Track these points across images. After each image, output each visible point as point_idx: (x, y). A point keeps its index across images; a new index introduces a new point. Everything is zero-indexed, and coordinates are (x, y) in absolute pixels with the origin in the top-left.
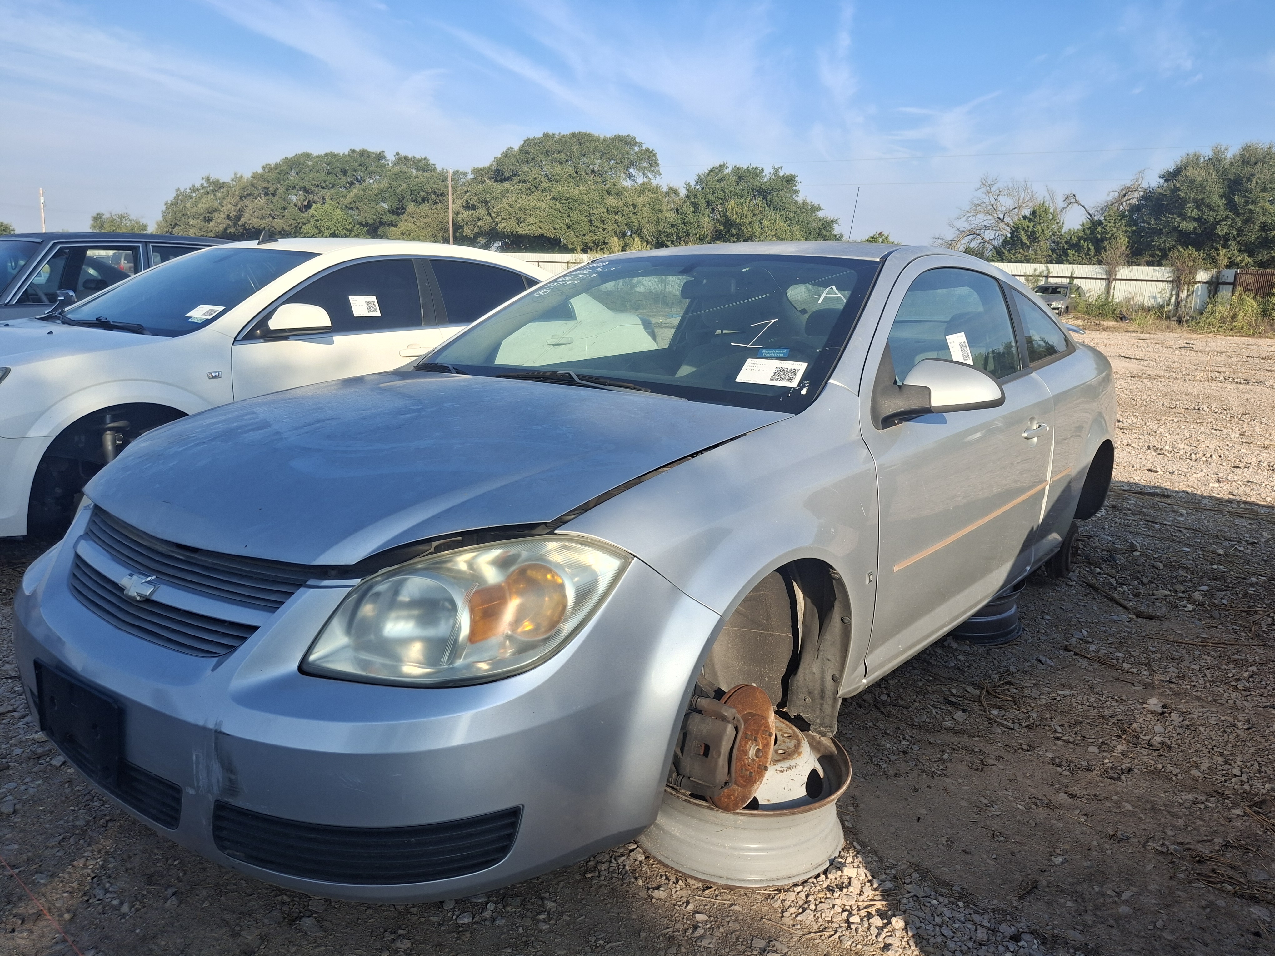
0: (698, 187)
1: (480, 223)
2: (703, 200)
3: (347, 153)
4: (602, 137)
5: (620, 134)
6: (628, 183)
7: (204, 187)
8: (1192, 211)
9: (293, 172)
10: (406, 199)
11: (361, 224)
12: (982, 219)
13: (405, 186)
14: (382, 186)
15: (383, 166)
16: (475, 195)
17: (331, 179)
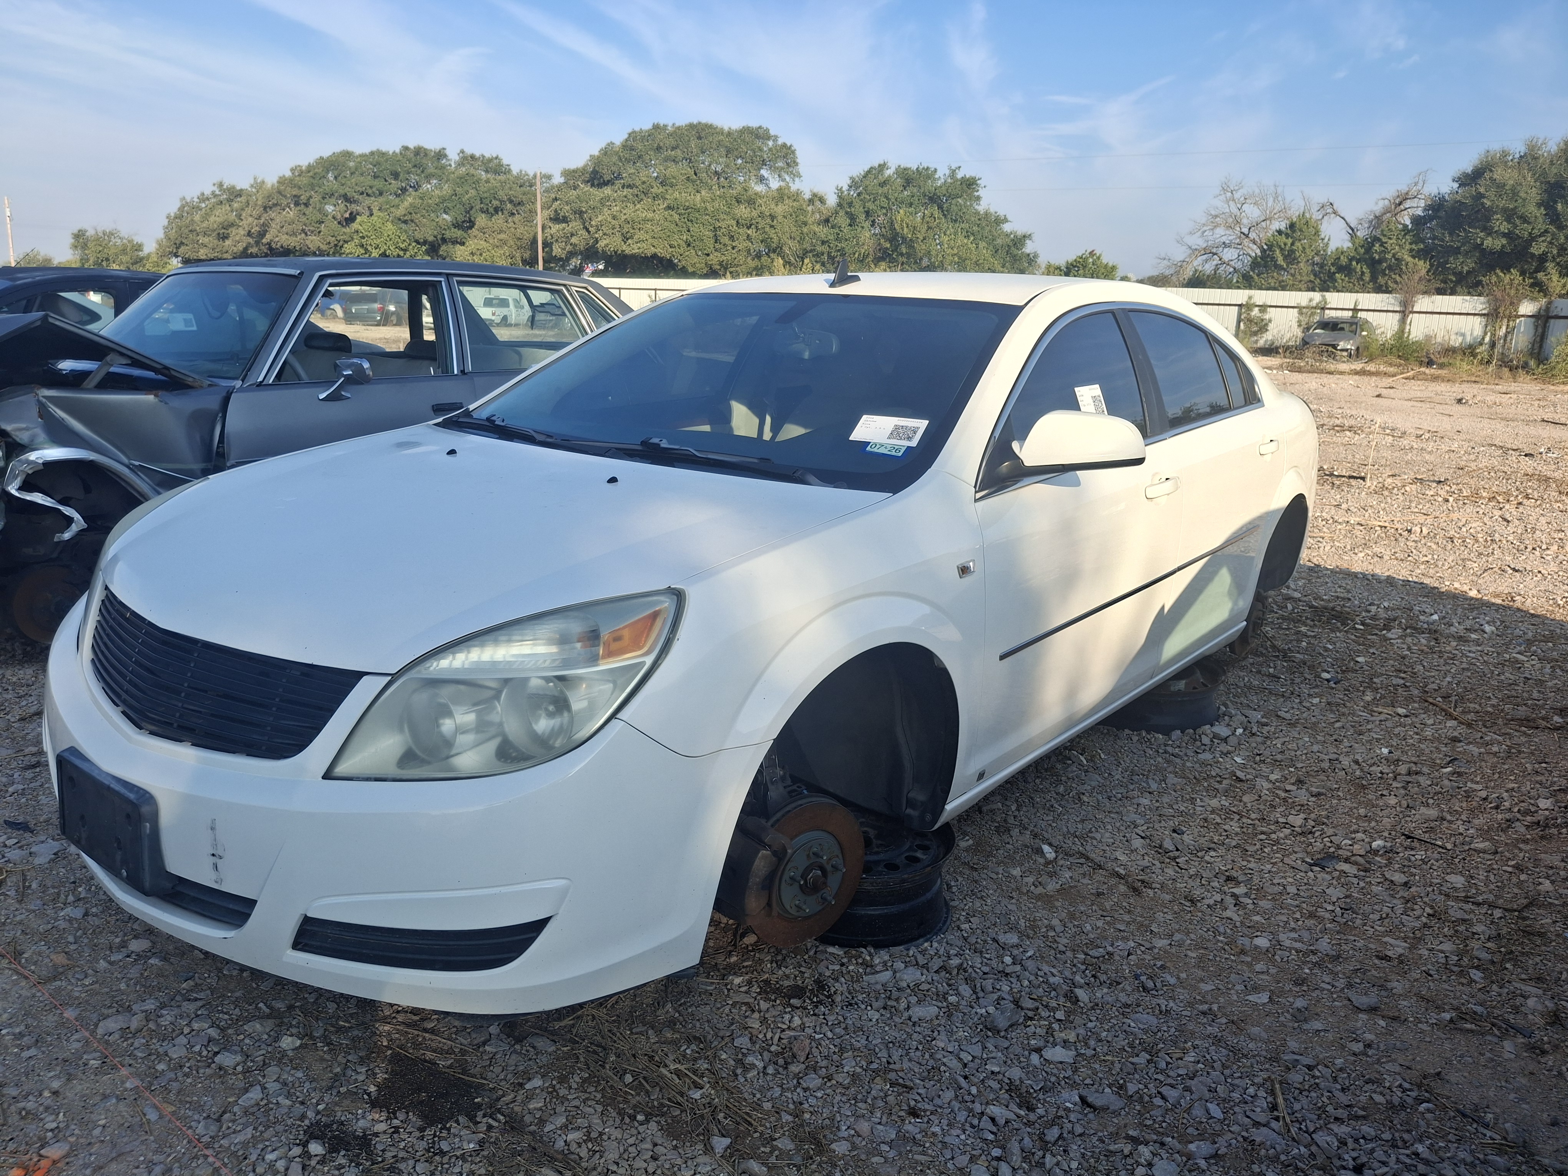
0: (852, 193)
1: (574, 240)
2: (861, 209)
3: (398, 151)
4: (726, 129)
5: (750, 125)
6: (759, 188)
7: (215, 196)
8: (1500, 224)
9: (330, 176)
10: (474, 210)
11: (417, 242)
12: (1221, 234)
13: (473, 192)
14: (445, 193)
15: (443, 167)
16: (567, 203)
17: (378, 184)
